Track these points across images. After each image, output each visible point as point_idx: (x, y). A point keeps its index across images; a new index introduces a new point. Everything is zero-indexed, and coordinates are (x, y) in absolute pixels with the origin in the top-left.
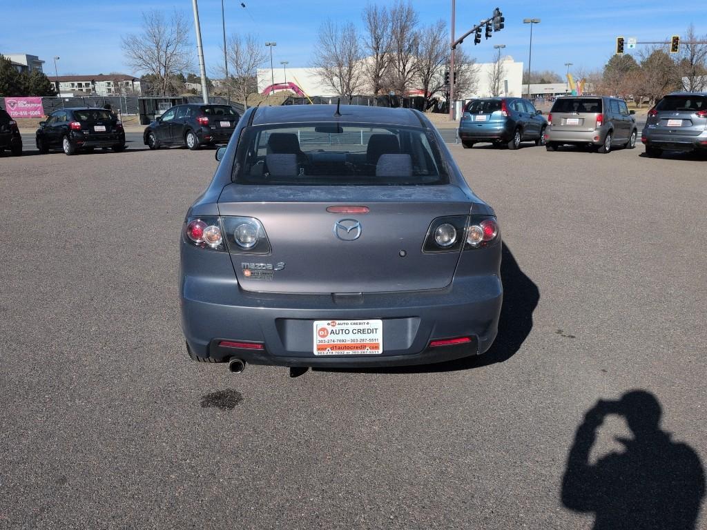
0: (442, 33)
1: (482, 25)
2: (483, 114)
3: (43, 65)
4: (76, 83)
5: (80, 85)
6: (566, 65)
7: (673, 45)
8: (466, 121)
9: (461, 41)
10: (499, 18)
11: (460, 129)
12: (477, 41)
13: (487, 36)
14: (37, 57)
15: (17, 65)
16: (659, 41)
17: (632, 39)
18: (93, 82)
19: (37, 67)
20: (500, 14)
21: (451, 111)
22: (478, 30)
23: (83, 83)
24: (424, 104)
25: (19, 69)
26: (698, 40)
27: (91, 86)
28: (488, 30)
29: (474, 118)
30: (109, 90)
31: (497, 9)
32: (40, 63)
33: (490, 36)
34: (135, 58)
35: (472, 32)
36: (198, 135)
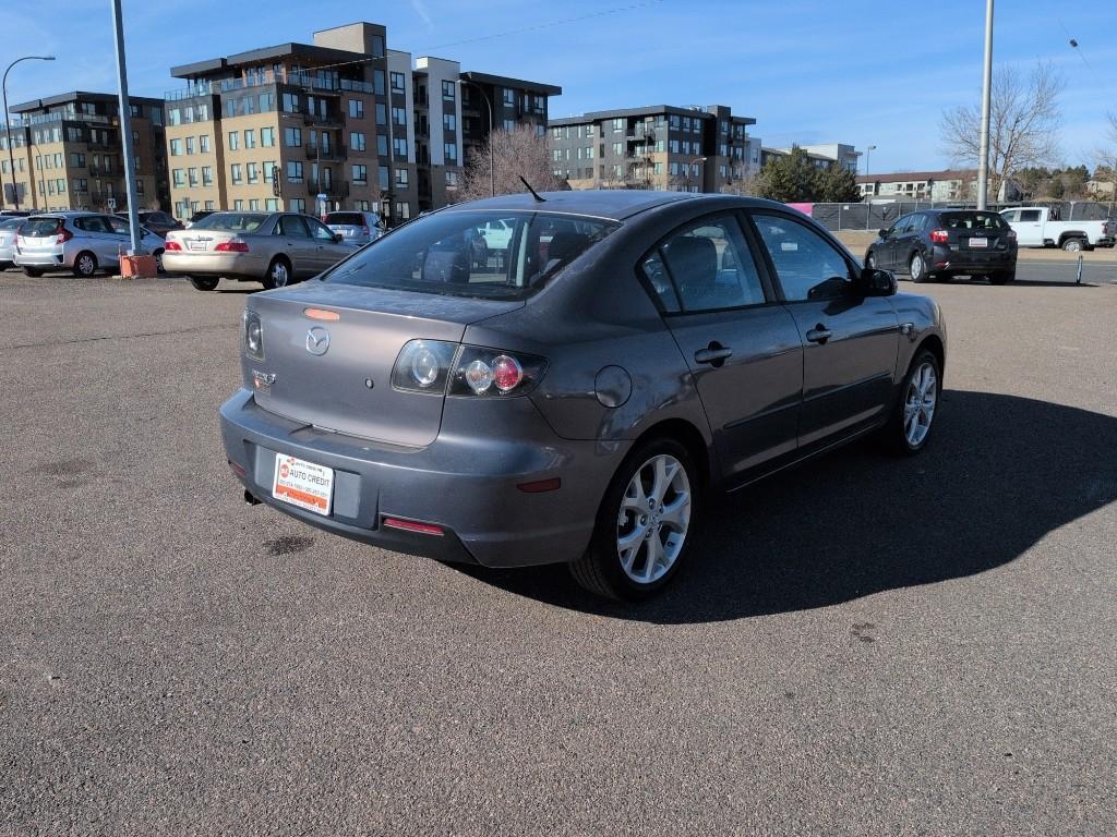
3: (859, 158)
4: (904, 185)
5: (910, 187)
14: (853, 147)
15: (822, 159)
18: (931, 182)
19: (850, 162)
23: (915, 184)
25: (825, 164)
27: (926, 188)
30: (953, 194)
32: (855, 156)
34: (959, 143)
36: (927, 260)
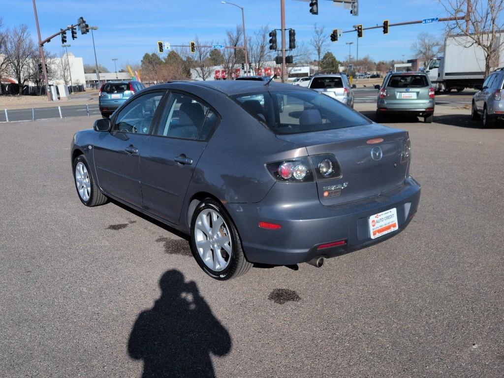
0: (26, 34)
1: (68, 29)
2: (117, 93)
6: (113, 60)
7: (192, 48)
8: (103, 99)
9: (48, 41)
10: (84, 24)
11: (100, 105)
12: (64, 41)
13: (73, 37)
16: (179, 45)
17: (167, 43)
20: (84, 22)
21: (48, 94)
22: (64, 33)
24: (19, 89)
26: (202, 45)
28: (73, 33)
29: (111, 97)
31: (82, 18)
33: (76, 38)
35: (59, 34)
